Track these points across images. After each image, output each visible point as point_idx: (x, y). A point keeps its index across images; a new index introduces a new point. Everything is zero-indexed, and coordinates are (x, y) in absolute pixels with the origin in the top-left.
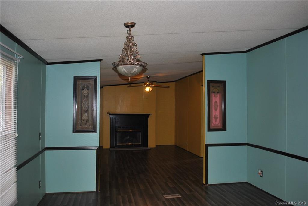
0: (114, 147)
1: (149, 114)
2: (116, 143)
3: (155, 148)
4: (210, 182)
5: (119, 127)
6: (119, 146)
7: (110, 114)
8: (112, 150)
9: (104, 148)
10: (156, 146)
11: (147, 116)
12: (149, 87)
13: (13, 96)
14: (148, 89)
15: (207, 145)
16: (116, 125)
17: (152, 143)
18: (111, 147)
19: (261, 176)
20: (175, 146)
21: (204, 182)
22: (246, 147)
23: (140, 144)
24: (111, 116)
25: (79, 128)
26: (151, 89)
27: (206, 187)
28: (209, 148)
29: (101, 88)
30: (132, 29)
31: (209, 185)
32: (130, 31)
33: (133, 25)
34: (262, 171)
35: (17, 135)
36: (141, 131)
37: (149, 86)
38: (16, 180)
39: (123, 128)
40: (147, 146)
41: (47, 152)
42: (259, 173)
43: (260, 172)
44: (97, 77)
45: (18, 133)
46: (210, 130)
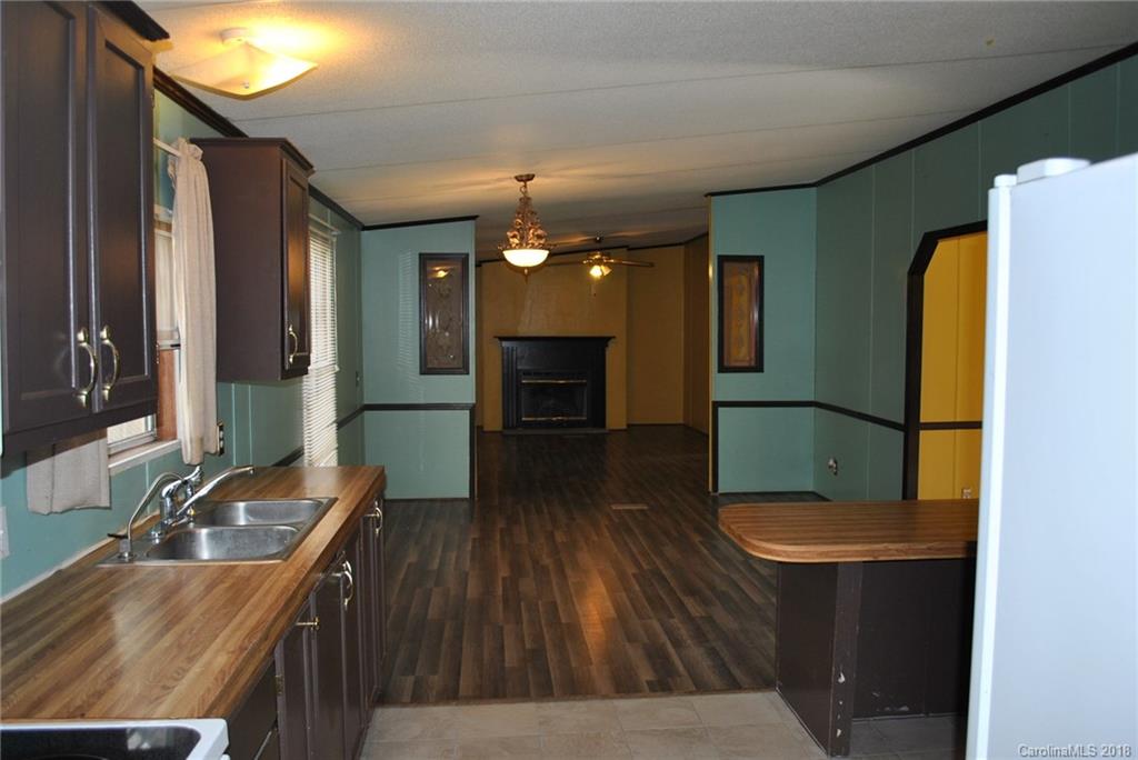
0: (513, 428)
1: (609, 339)
2: (519, 418)
3: (625, 430)
4: (722, 488)
5: (527, 373)
6: (528, 425)
7: (502, 339)
8: (507, 432)
9: (485, 429)
10: (629, 425)
11: (601, 343)
12: (599, 264)
13: (329, 302)
14: (597, 272)
15: (717, 405)
16: (519, 367)
17: (616, 417)
18: (505, 426)
19: (836, 474)
20: (685, 426)
21: (710, 489)
22: (811, 410)
23: (584, 418)
24: (505, 344)
25: (433, 364)
26: (606, 271)
27: (715, 500)
28: (721, 410)
29: (476, 266)
30: (528, 183)
31: (721, 494)
32: (525, 186)
33: (530, 178)
34: (836, 462)
35: (337, 369)
36: (585, 384)
37: (599, 262)
38: (336, 446)
39: (537, 374)
40: (603, 425)
41: (367, 414)
42: (831, 467)
43: (831, 462)
44: (467, 255)
45: (339, 366)
46: (723, 369)
